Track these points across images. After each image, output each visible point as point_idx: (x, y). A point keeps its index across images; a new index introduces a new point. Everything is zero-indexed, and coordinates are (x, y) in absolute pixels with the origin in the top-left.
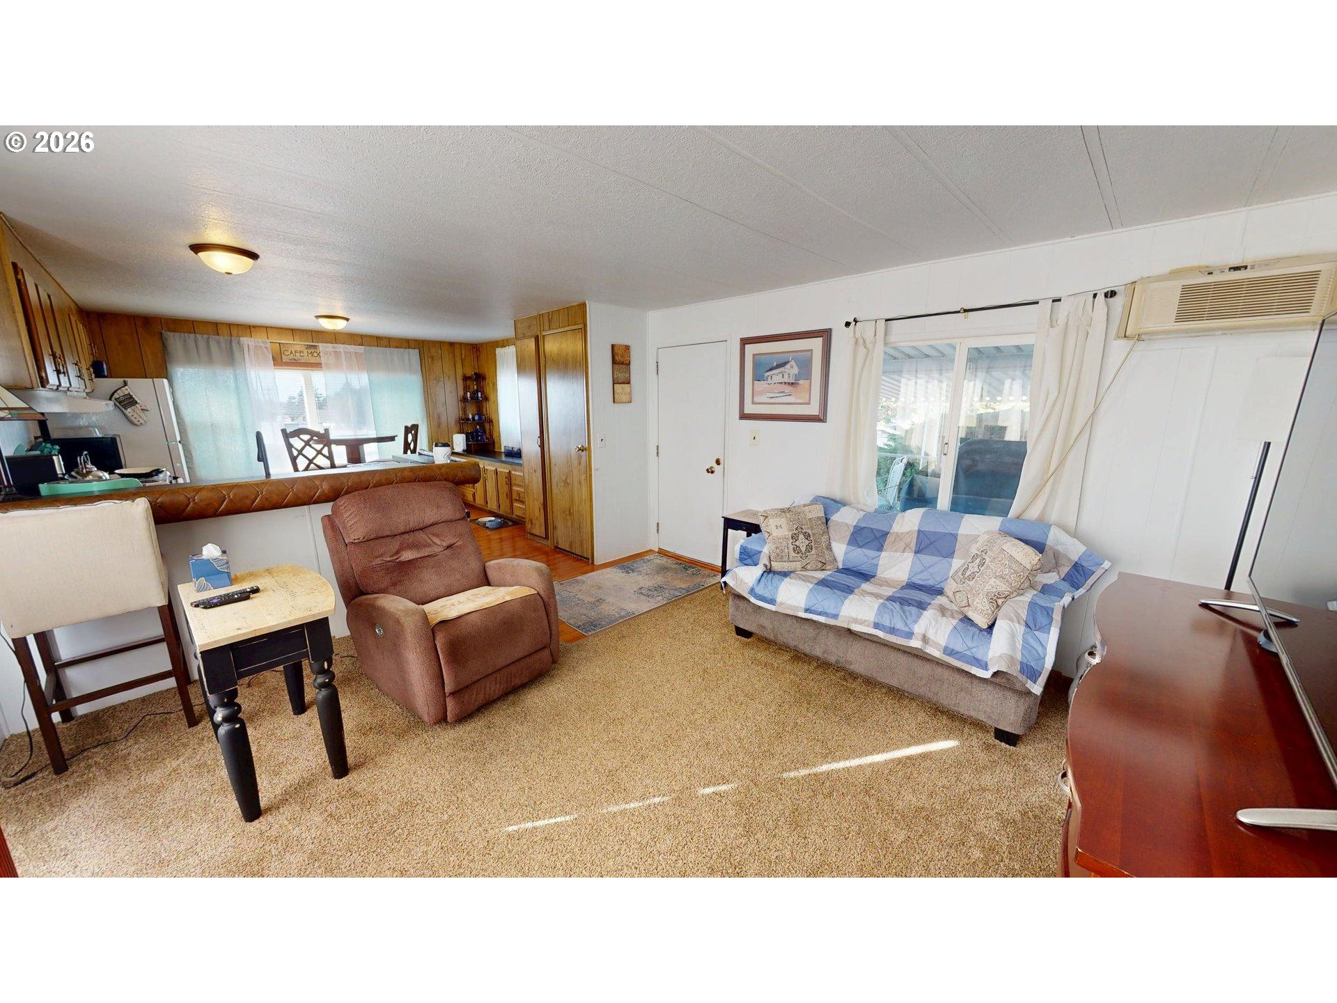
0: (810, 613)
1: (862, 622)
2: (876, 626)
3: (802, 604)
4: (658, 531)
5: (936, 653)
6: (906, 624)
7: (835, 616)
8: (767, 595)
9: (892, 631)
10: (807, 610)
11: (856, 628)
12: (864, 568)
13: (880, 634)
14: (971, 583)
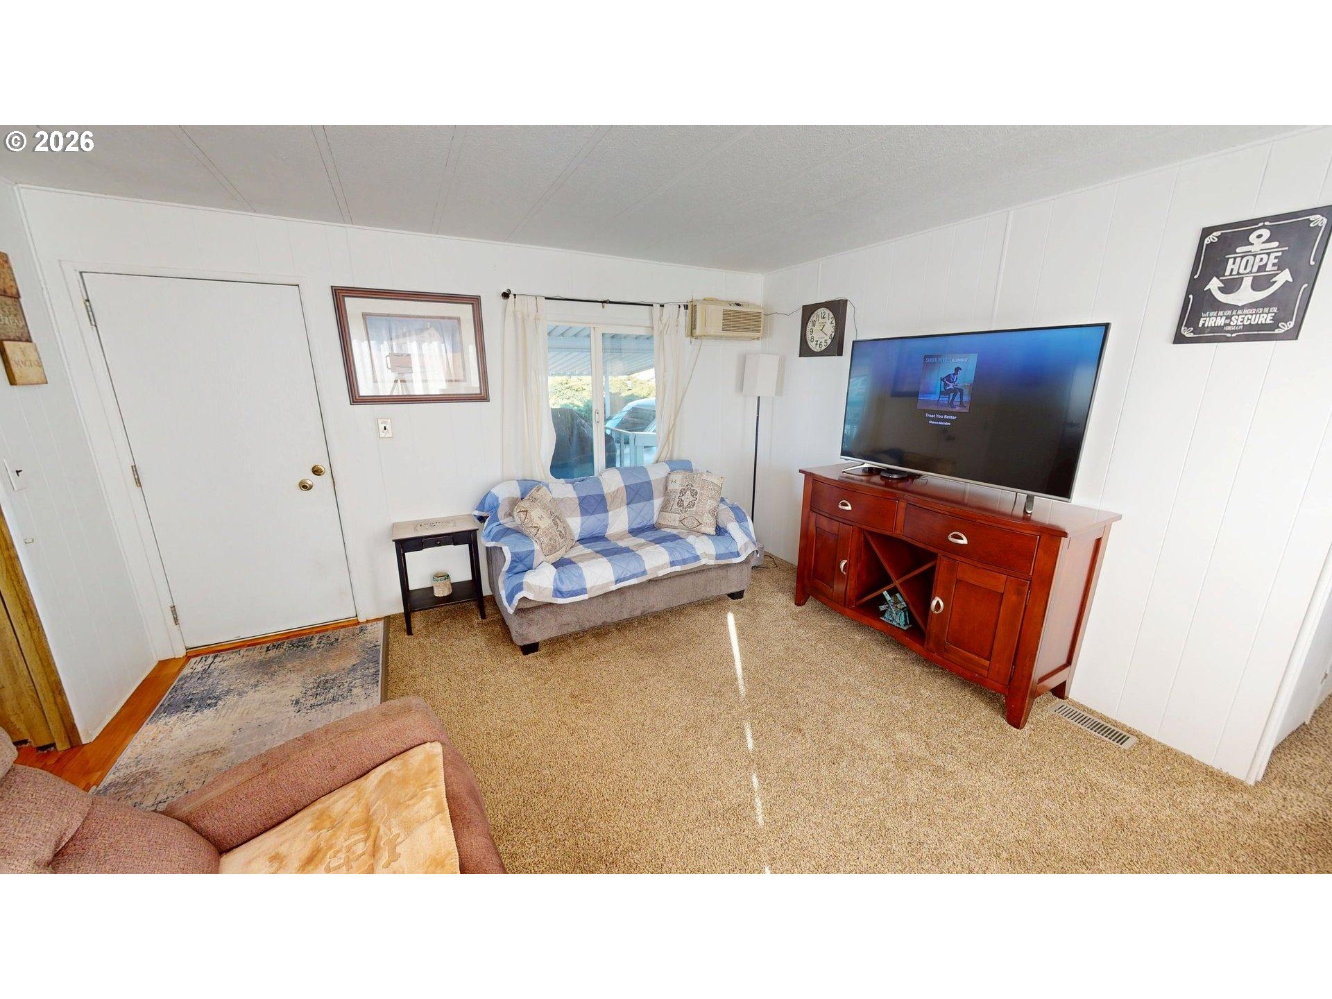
0: (620, 582)
1: (662, 567)
2: (673, 564)
3: (613, 579)
4: (176, 621)
5: (712, 562)
6: (691, 553)
7: (644, 573)
8: (576, 587)
9: (685, 562)
10: (617, 581)
11: (661, 573)
12: (596, 532)
13: (678, 568)
14: (694, 509)
